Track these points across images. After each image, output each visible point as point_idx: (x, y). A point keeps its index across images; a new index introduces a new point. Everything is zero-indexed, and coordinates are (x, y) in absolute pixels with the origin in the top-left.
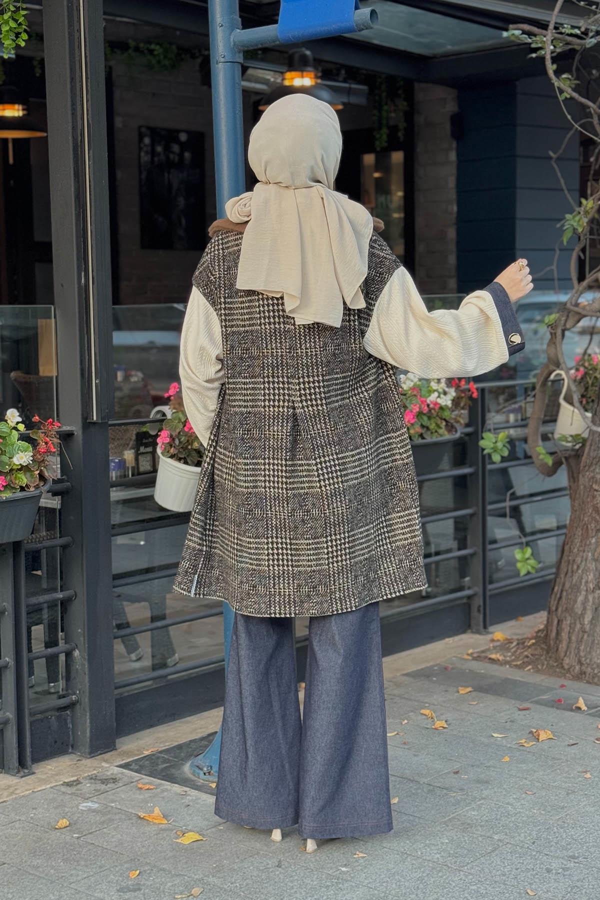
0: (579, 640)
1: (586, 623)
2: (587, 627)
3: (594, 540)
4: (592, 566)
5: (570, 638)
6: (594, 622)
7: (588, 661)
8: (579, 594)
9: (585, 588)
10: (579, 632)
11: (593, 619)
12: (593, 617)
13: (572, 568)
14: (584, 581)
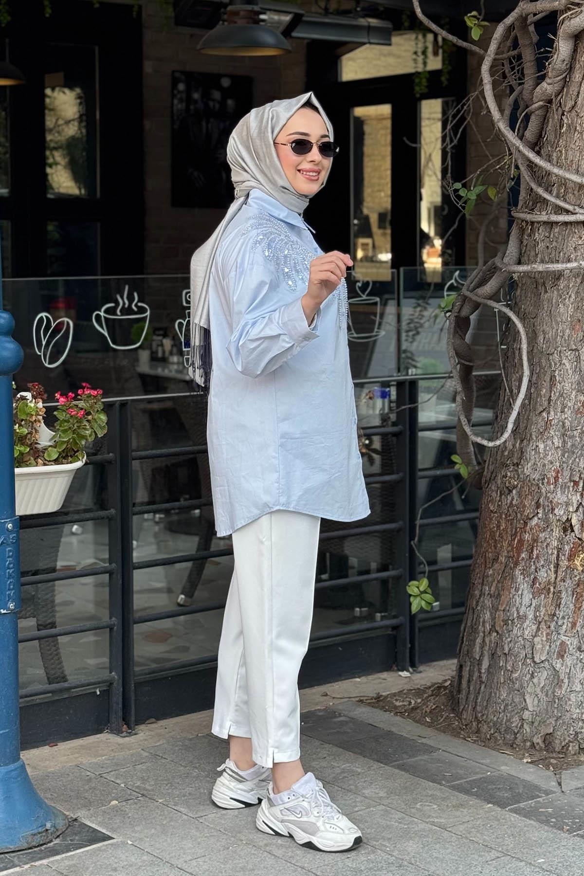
0: (477, 692)
1: (483, 671)
2: (484, 676)
3: (490, 573)
4: (488, 602)
5: (469, 688)
6: (491, 670)
7: (485, 717)
8: (477, 636)
9: (483, 629)
10: (476, 680)
12: (490, 665)
14: (481, 620)
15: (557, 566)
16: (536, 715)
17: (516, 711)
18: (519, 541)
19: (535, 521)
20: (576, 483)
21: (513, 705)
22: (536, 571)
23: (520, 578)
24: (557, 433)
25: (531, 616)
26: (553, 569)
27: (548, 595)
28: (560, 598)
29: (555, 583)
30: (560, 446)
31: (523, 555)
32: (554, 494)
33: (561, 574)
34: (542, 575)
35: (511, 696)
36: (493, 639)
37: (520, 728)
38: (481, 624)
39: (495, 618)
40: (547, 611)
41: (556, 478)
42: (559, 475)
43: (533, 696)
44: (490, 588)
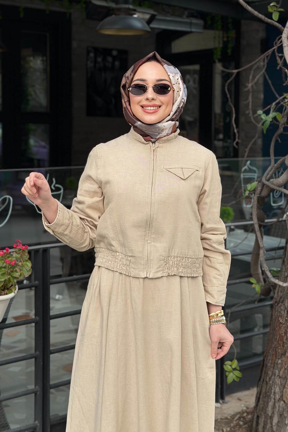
1: (274, 424)
2: (274, 428)
4: (278, 381)
6: (279, 424)
8: (270, 400)
9: (274, 397)
10: (269, 428)
11: (279, 422)
13: (266, 378)
14: (273, 391)
36: (281, 404)
38: (273, 393)
39: (283, 392)
44: (279, 372)
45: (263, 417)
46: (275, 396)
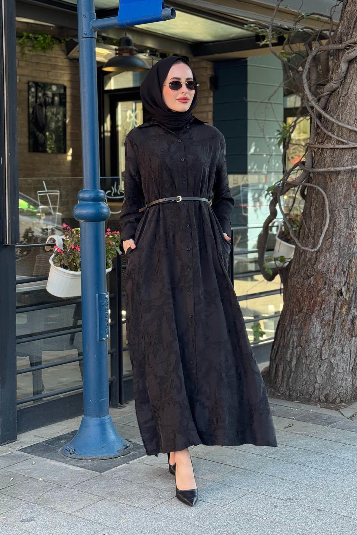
0: (289, 376)
1: (293, 366)
2: (293, 369)
3: (296, 318)
4: (296, 333)
5: (283, 375)
7: (294, 388)
8: (288, 349)
10: (288, 371)
12: (297, 363)
14: (291, 341)
15: (334, 312)
16: (321, 386)
17: (311, 384)
18: (314, 302)
19: (323, 291)
20: (344, 272)
21: (310, 381)
22: (324, 315)
23: (314, 319)
24: (336, 248)
25: (320, 337)
26: (332, 314)
27: (329, 326)
28: (335, 328)
29: (333, 320)
30: (338, 254)
31: (317, 308)
32: (334, 278)
33: (336, 316)
34: (327, 317)
35: (309, 377)
36: (298, 350)
37: (313, 392)
38: (291, 343)
39: (300, 339)
40: (328, 334)
41: (335, 270)
42: (337, 268)
43: (320, 376)
44: (297, 326)
45: (283, 363)
46: (293, 345)
